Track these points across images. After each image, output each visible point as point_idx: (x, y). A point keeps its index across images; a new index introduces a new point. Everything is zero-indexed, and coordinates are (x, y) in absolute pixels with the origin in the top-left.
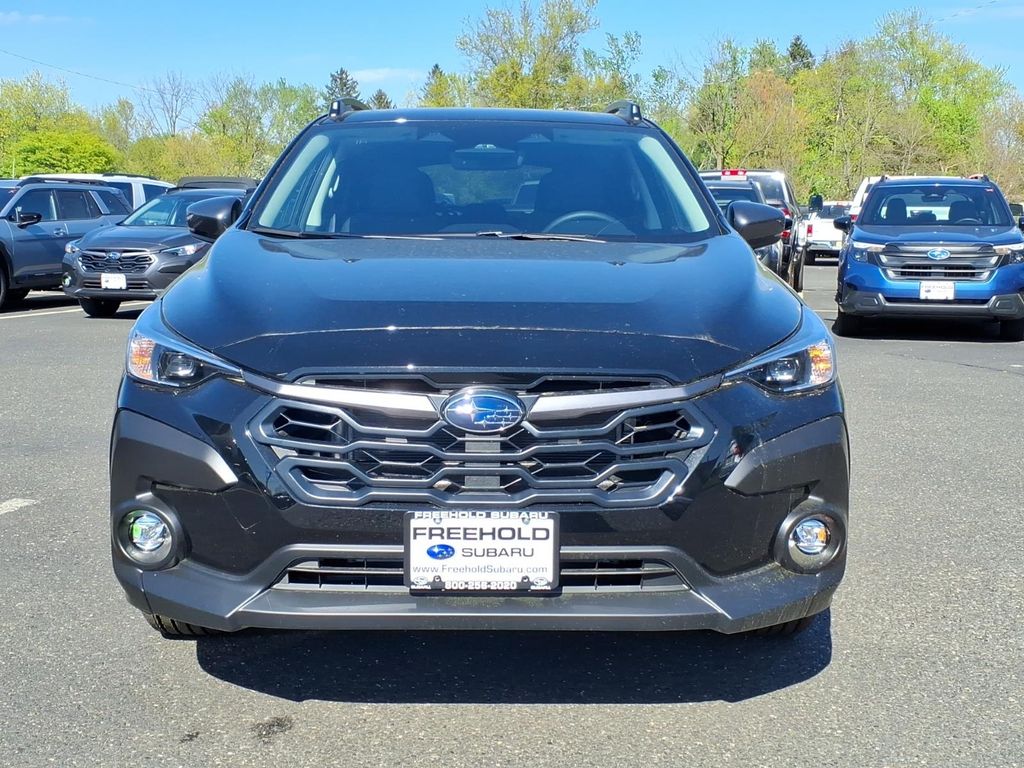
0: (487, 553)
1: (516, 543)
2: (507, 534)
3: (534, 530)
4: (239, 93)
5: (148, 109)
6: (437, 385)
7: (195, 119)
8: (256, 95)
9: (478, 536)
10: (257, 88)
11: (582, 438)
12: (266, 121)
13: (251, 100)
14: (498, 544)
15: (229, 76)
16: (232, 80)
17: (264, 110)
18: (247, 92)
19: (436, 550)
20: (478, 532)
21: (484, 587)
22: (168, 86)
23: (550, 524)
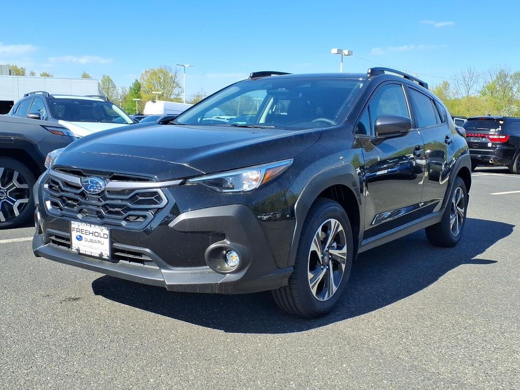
0: (91, 241)
1: (99, 239)
2: (97, 234)
3: (104, 234)
4: (502, 76)
5: (457, 85)
6: (84, 174)
7: (479, 89)
8: (511, 77)
9: (88, 234)
10: (512, 73)
11: (122, 200)
12: (515, 90)
13: (508, 79)
14: (94, 238)
15: (497, 68)
16: (499, 70)
17: (514, 84)
18: (506, 76)
19: (78, 237)
20: (88, 232)
21: (90, 254)
22: (468, 74)
23: (107, 232)
